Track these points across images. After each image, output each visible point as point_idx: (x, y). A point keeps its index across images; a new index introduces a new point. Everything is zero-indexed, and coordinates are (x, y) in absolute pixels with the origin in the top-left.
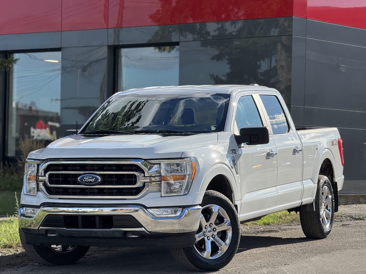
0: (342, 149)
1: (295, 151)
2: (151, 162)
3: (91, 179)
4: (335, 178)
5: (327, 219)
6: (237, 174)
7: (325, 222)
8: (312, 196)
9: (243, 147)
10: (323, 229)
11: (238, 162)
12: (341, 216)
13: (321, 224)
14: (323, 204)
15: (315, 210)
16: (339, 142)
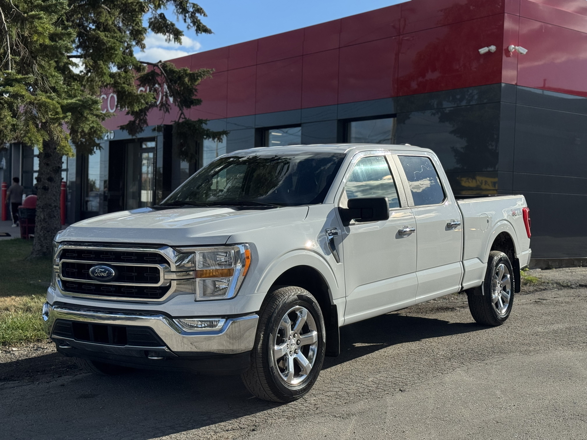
0: (528, 219)
1: (449, 227)
2: (181, 250)
3: (104, 272)
4: (516, 254)
5: (503, 302)
6: (338, 262)
7: (501, 306)
8: (480, 278)
9: (354, 224)
10: (497, 316)
11: (340, 245)
12: (548, 283)
13: (494, 310)
14: (499, 285)
15: (483, 294)
16: (524, 212)
